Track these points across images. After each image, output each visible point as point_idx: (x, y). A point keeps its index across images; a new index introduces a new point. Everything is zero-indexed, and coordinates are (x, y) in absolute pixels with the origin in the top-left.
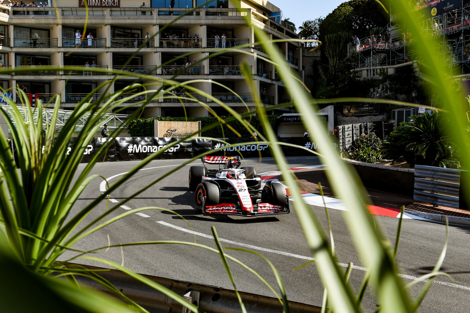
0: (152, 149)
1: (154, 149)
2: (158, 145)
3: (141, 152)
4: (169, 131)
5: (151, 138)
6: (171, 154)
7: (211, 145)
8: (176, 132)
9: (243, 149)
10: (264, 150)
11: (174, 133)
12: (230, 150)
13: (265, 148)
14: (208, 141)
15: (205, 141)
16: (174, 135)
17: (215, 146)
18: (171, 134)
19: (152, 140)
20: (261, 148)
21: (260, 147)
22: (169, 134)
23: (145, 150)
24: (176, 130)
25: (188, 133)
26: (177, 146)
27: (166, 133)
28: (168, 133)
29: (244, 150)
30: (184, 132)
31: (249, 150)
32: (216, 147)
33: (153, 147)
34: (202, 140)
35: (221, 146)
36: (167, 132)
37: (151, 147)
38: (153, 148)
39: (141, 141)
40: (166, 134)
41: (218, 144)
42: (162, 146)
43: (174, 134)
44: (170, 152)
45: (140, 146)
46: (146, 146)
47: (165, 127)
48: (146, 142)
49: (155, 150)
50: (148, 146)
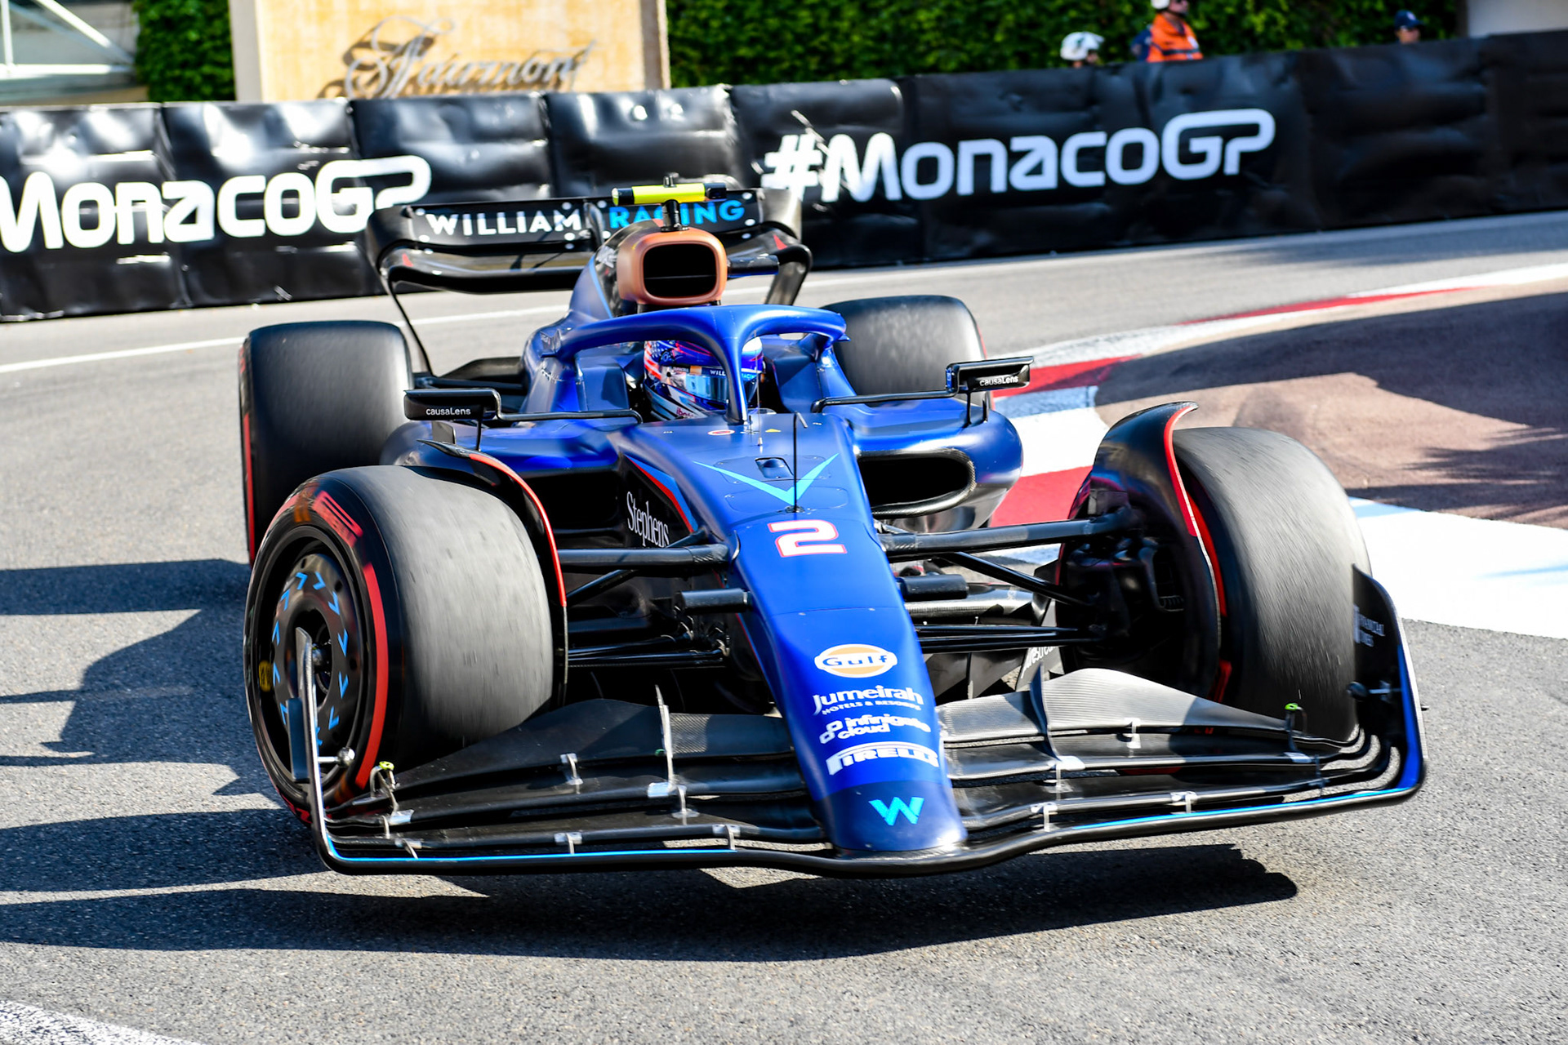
0: (165, 213)
1: (182, 210)
2: (215, 175)
3: (53, 242)
4: (363, 56)
5: (146, 113)
6: (349, 248)
7: (729, 152)
8: (434, 56)
9: (1037, 170)
10: (1232, 168)
11: (411, 72)
12: (917, 192)
13: (1245, 157)
14: (698, 118)
15: (663, 116)
16: (417, 88)
17: (771, 159)
18: (391, 73)
19: (156, 130)
20: (1201, 158)
21: (1197, 145)
22: (366, 76)
23: (89, 223)
24: (428, 42)
25: (542, 60)
26: (405, 179)
27: (341, 71)
28: (362, 67)
29: (1048, 181)
30: (507, 59)
31: (1095, 179)
32: (771, 171)
33: (172, 188)
34: (641, 113)
35: (825, 157)
36: (348, 58)
37: (146, 190)
38: (170, 203)
39: (49, 145)
40: (340, 83)
41: (788, 141)
42: (254, 184)
43: (413, 81)
44: (342, 239)
45: (37, 190)
46: (99, 192)
47: (323, 16)
48: (98, 147)
49: (191, 219)
50: (121, 187)
